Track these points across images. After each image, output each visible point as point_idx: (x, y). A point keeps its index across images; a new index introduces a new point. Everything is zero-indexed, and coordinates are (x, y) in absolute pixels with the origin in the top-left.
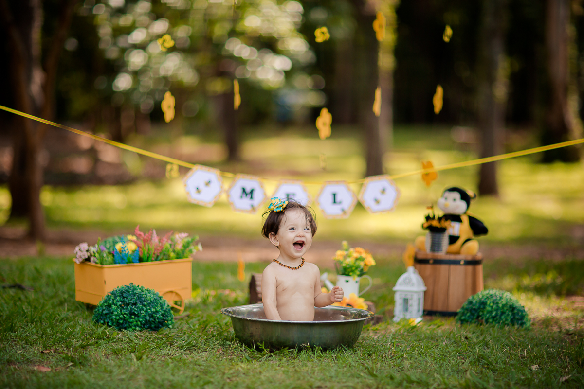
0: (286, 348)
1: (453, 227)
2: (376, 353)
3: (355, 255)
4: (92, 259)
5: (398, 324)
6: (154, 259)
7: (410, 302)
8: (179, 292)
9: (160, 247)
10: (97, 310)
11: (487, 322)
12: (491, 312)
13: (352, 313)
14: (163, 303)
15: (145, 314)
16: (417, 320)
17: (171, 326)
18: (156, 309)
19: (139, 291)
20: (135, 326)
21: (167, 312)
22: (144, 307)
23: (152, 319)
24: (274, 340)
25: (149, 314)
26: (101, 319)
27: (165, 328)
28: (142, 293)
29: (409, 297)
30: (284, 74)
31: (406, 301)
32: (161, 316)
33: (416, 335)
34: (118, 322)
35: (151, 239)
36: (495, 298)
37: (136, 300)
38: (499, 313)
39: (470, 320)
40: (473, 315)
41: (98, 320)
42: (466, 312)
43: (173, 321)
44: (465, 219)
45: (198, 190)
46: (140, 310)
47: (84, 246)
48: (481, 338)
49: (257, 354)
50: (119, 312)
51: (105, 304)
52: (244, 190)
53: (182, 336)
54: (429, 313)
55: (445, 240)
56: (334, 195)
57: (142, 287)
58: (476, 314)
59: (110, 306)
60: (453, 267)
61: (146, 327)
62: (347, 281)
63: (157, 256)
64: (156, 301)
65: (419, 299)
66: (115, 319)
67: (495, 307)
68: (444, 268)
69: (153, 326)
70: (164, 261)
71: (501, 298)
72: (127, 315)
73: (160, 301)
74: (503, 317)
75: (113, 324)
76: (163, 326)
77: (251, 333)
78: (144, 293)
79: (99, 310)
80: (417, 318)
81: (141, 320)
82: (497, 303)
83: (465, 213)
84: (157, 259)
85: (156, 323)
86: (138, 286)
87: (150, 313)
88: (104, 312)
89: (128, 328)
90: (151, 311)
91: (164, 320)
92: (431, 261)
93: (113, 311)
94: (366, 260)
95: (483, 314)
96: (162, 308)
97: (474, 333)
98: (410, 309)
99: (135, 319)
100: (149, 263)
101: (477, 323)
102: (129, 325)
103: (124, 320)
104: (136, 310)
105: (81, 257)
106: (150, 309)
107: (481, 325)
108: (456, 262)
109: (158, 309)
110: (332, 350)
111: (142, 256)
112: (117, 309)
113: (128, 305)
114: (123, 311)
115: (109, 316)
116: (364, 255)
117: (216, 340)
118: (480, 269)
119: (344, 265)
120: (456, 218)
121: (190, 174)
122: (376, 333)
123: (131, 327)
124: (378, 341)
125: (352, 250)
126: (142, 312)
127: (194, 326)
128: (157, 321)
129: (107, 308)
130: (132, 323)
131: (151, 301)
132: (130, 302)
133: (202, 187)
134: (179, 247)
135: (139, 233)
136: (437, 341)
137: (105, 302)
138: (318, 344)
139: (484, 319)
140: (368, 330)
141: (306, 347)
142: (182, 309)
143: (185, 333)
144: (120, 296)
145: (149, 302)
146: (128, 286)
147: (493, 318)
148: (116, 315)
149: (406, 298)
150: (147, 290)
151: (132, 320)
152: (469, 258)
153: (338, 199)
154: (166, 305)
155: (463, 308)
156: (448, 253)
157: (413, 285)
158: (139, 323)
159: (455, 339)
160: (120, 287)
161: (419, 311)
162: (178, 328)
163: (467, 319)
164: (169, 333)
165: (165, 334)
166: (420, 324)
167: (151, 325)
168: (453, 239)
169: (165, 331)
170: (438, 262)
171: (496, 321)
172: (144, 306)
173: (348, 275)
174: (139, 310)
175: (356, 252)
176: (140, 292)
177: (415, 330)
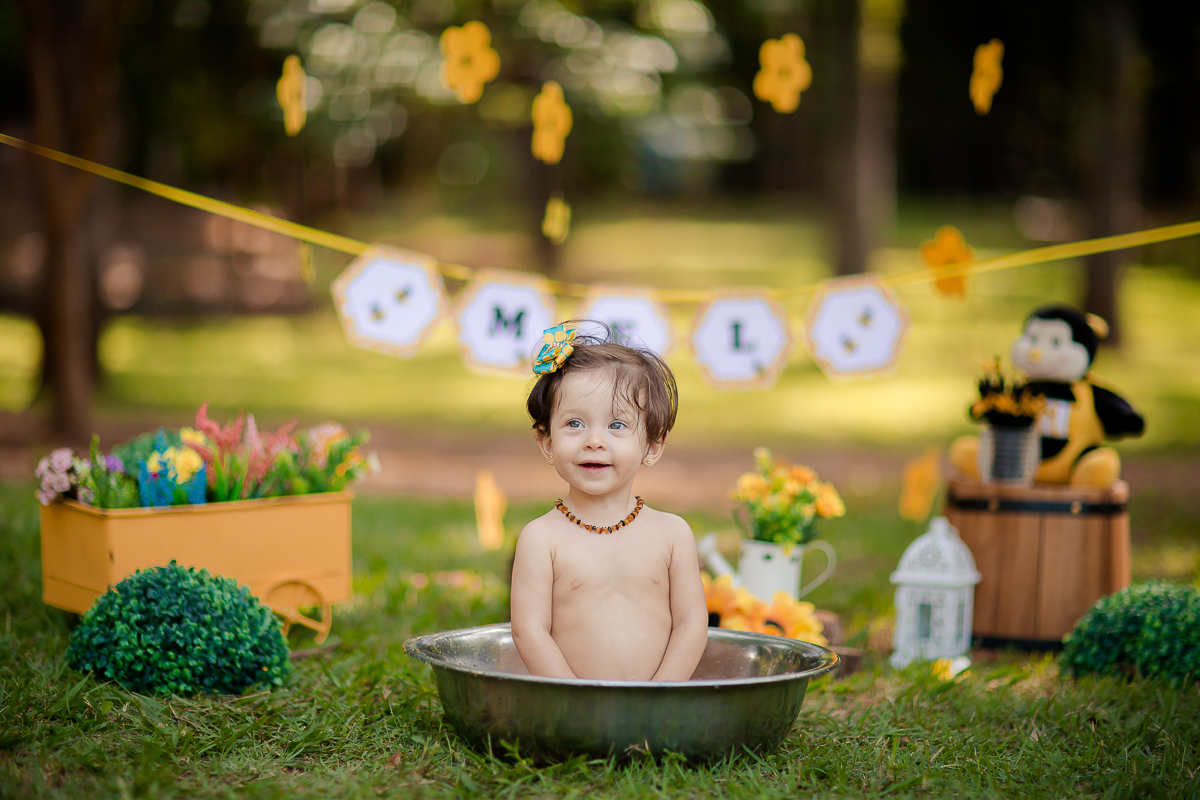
0: (583, 757)
1: (1052, 416)
2: (842, 772)
3: (792, 487)
4: (82, 493)
5: (904, 674)
6: (247, 493)
7: (937, 614)
8: (316, 584)
9: (265, 462)
10: (77, 633)
11: (1145, 672)
12: (1156, 644)
13: (775, 651)
14: (258, 616)
15: (204, 647)
16: (956, 666)
17: (278, 681)
18: (236, 633)
19: (192, 582)
20: (176, 680)
21: (269, 641)
22: (202, 629)
23: (224, 662)
24: (549, 732)
25: (216, 649)
26: (88, 661)
27: (260, 684)
28: (202, 589)
29: (933, 599)
30: (659, 79)
31: (925, 611)
32: (251, 654)
33: (956, 711)
34: (130, 669)
35: (242, 440)
36: (1165, 607)
37: (182, 608)
38: (1178, 646)
39: (1099, 666)
40: (1108, 651)
41: (79, 661)
42: (1087, 643)
43: (288, 665)
44: (1084, 394)
45: (377, 313)
46: (192, 636)
47: (63, 457)
48: (1134, 721)
49: (499, 775)
50: (135, 642)
51: (99, 619)
52: (499, 315)
53: (306, 709)
54: (987, 644)
55: (1031, 450)
56: (737, 328)
57: (202, 572)
58: (1115, 651)
59: (110, 623)
60: (1051, 522)
61: (207, 682)
62: (768, 557)
63: (257, 486)
64: (241, 610)
65: (961, 607)
66: (123, 659)
67: (1165, 630)
68: (1027, 523)
69: (227, 680)
70: (273, 499)
71: (1183, 605)
72: (156, 649)
73: (251, 611)
74: (1187, 658)
75: (116, 674)
76: (254, 678)
77: (484, 711)
78: (205, 589)
79: (81, 634)
80: (954, 657)
81: (192, 663)
82: (1173, 621)
83: (1084, 378)
84: (254, 495)
85: (236, 672)
86: (191, 570)
87: (220, 643)
88: (95, 641)
89: (159, 684)
90: (223, 640)
91: (260, 665)
92: (993, 506)
93: (119, 638)
94: (818, 500)
95: (1135, 649)
96: (253, 632)
97: (1112, 703)
98: (936, 632)
99: (176, 660)
100: (234, 504)
101: (1118, 677)
102: (162, 678)
103: (148, 663)
104: (181, 635)
105: (52, 488)
106: (219, 634)
107: (1130, 679)
108: (1061, 508)
109: (244, 632)
110: (716, 759)
111: (215, 486)
112: (129, 633)
113: (161, 621)
114: (146, 639)
115: (105, 651)
116: (814, 488)
117: (393, 725)
118: (1122, 524)
119: (759, 513)
120: (1061, 391)
121: (355, 269)
122: (844, 700)
123: (166, 683)
124: (850, 729)
125: (781, 474)
126: (197, 641)
127: (342, 680)
128: (239, 665)
129: (104, 630)
130: (168, 671)
131: (224, 611)
132: (164, 612)
133: (387, 304)
134: (318, 464)
135: (206, 423)
136: (1011, 726)
137: (100, 612)
138: (675, 745)
139: (1139, 662)
140: (823, 692)
141: (640, 753)
142: (322, 628)
143: (312, 701)
144: (138, 597)
145: (220, 612)
146: (162, 570)
147: (1162, 659)
148: (126, 650)
149: (926, 603)
150: (216, 581)
151: (167, 664)
152: (1095, 496)
153: (747, 335)
154: (267, 622)
155: (1079, 631)
156: (1039, 483)
157: (944, 568)
158: (187, 672)
159: (1062, 723)
160: (142, 572)
161: (959, 636)
162: (298, 685)
163: (1091, 661)
164: (270, 701)
165: (256, 702)
166: (964, 677)
167: (222, 678)
168: (1052, 447)
169: (260, 694)
170: (1011, 506)
171: (1169, 669)
172: (204, 624)
173: (771, 540)
174: (187, 635)
175: (793, 477)
176: (195, 587)
177: (950, 694)
